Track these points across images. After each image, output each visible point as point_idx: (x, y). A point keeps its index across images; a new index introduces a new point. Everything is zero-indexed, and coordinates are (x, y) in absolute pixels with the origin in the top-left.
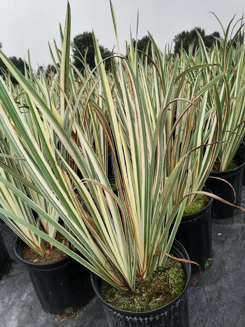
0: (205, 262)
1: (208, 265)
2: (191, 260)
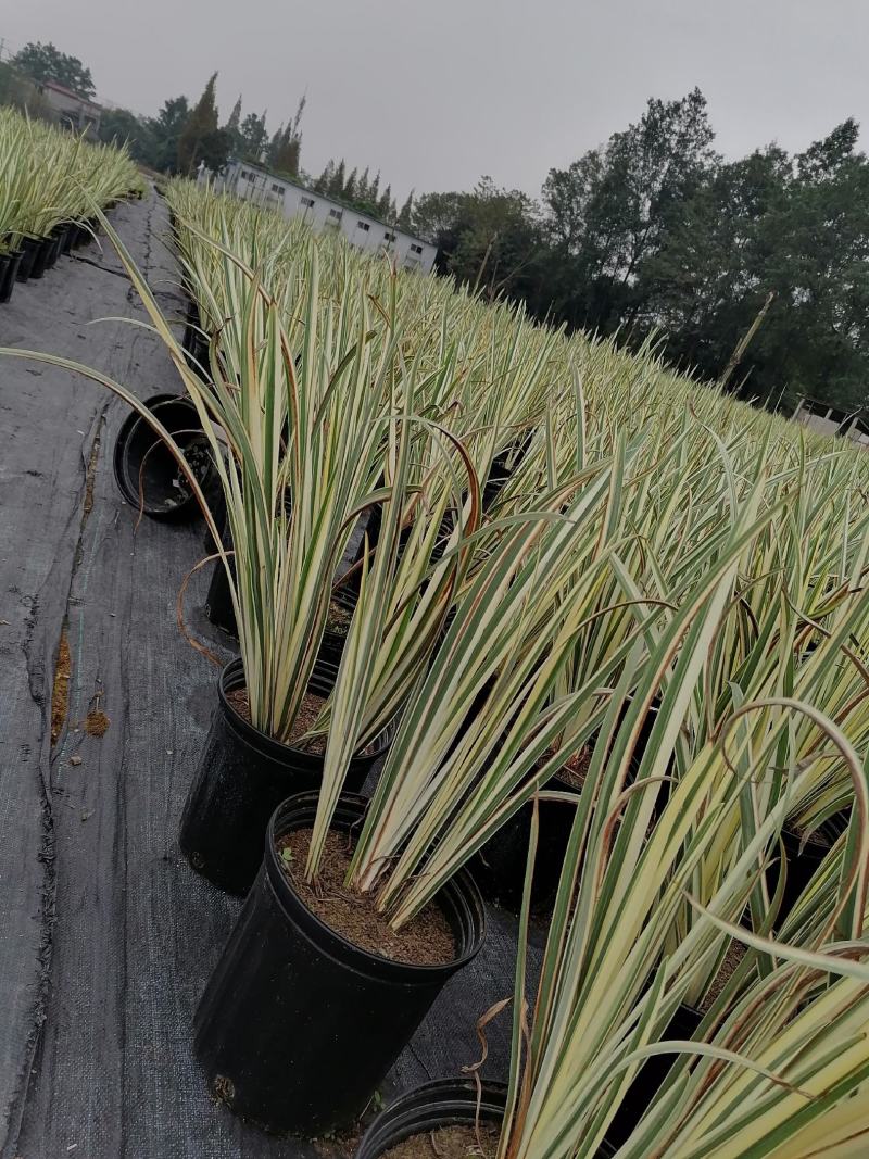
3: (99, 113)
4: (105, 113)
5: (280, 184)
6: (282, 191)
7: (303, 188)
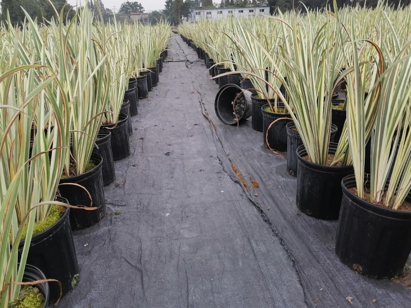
0: (71, 281)
1: (75, 282)
2: (47, 278)
3: (147, 16)
4: (149, 15)
5: (209, 11)
6: (210, 13)
7: (217, 9)
